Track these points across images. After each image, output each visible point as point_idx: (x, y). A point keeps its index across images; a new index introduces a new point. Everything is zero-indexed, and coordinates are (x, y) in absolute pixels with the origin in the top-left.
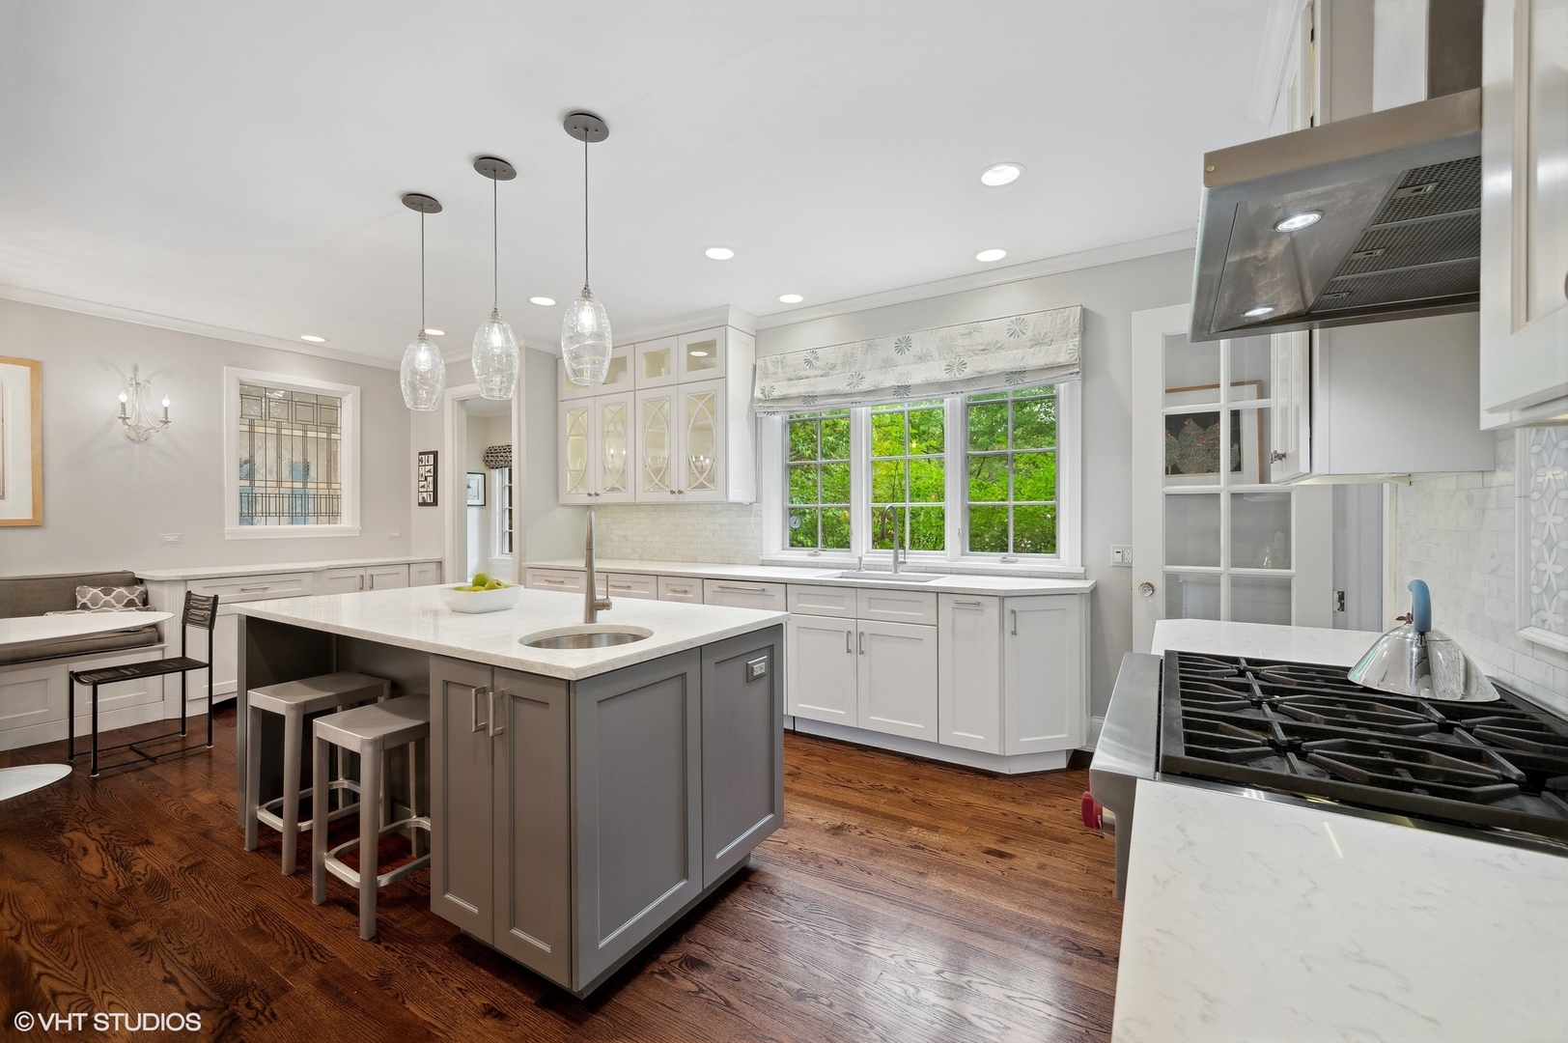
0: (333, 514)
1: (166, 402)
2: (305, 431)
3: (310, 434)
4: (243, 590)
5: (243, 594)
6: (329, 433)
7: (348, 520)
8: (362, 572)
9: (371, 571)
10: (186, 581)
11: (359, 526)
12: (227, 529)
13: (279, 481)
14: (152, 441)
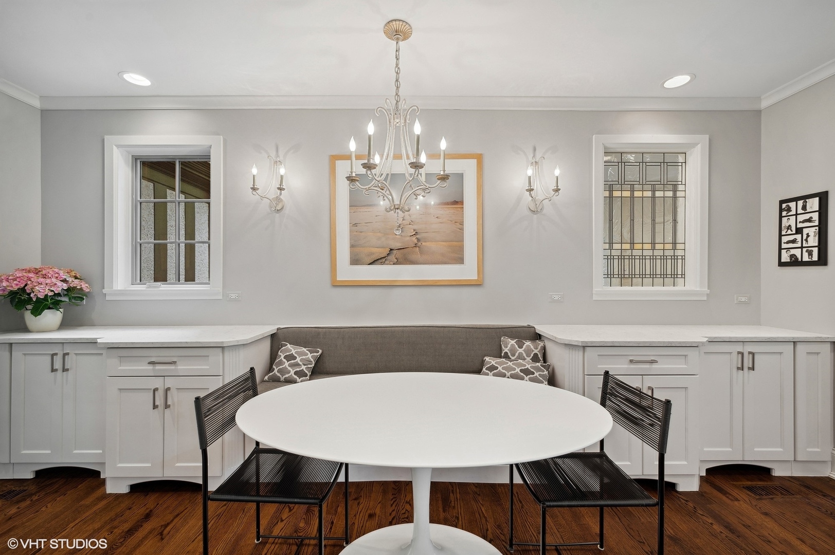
0: (681, 276)
1: (557, 172)
2: (654, 191)
3: (658, 194)
4: (631, 361)
5: (633, 366)
6: (675, 190)
8: (739, 348)
9: (748, 348)
10: (584, 347)
11: (706, 289)
12: (595, 290)
13: (632, 243)
14: (544, 211)
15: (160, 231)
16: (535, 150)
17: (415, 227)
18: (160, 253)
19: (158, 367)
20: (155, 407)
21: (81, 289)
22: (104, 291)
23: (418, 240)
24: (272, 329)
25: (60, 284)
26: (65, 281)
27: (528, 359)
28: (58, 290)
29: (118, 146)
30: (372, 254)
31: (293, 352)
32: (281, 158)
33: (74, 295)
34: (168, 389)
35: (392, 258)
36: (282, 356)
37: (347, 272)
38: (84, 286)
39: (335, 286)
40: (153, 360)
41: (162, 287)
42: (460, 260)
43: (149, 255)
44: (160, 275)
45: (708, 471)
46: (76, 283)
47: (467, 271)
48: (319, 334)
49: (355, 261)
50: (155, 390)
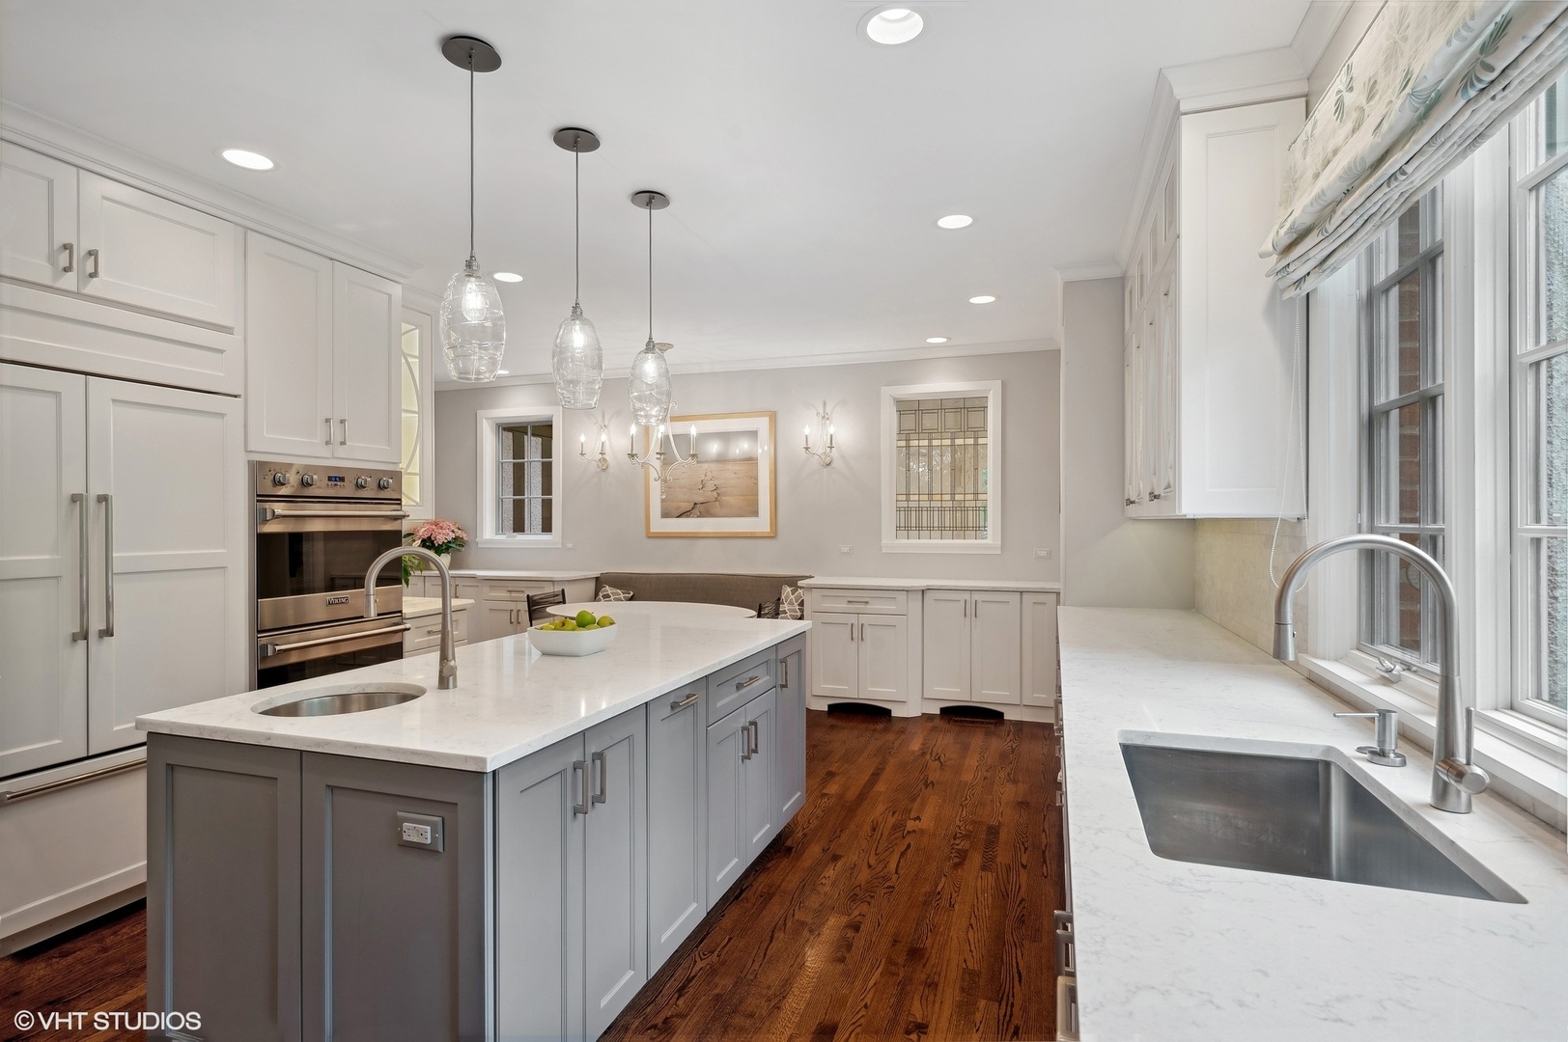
0: (979, 529)
1: (832, 430)
2: (953, 439)
4: (850, 602)
6: (976, 438)
7: (992, 538)
8: (966, 596)
9: (976, 596)
10: (811, 589)
11: (1000, 542)
12: (883, 542)
13: (930, 494)
14: (834, 464)
15: (519, 487)
16: (825, 404)
17: (716, 482)
18: (519, 507)
19: (514, 595)
20: (511, 623)
21: (462, 538)
22: (477, 540)
23: (718, 494)
24: (597, 574)
25: (451, 534)
26: (453, 531)
27: (796, 604)
28: (450, 539)
29: (486, 419)
30: (680, 508)
31: (609, 592)
32: (606, 423)
33: (459, 542)
34: (519, 611)
35: (696, 511)
36: (601, 594)
37: (660, 525)
38: (465, 536)
39: (649, 537)
40: (510, 589)
41: (519, 537)
42: (755, 513)
43: (509, 506)
44: (519, 527)
45: (942, 710)
46: (459, 533)
47: (761, 524)
48: (632, 578)
49: (665, 515)
50: (512, 610)
